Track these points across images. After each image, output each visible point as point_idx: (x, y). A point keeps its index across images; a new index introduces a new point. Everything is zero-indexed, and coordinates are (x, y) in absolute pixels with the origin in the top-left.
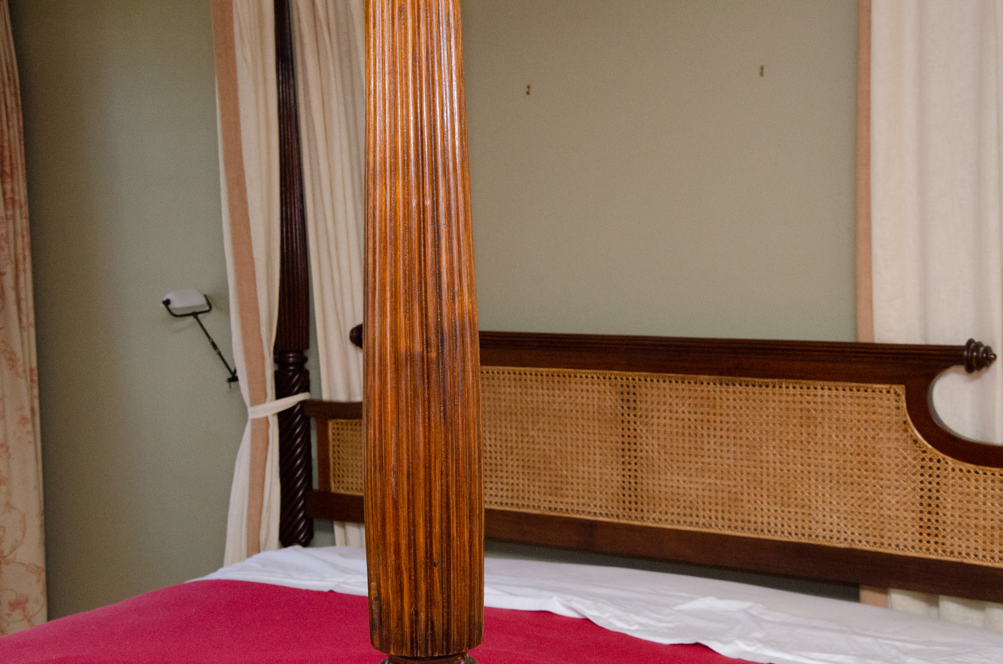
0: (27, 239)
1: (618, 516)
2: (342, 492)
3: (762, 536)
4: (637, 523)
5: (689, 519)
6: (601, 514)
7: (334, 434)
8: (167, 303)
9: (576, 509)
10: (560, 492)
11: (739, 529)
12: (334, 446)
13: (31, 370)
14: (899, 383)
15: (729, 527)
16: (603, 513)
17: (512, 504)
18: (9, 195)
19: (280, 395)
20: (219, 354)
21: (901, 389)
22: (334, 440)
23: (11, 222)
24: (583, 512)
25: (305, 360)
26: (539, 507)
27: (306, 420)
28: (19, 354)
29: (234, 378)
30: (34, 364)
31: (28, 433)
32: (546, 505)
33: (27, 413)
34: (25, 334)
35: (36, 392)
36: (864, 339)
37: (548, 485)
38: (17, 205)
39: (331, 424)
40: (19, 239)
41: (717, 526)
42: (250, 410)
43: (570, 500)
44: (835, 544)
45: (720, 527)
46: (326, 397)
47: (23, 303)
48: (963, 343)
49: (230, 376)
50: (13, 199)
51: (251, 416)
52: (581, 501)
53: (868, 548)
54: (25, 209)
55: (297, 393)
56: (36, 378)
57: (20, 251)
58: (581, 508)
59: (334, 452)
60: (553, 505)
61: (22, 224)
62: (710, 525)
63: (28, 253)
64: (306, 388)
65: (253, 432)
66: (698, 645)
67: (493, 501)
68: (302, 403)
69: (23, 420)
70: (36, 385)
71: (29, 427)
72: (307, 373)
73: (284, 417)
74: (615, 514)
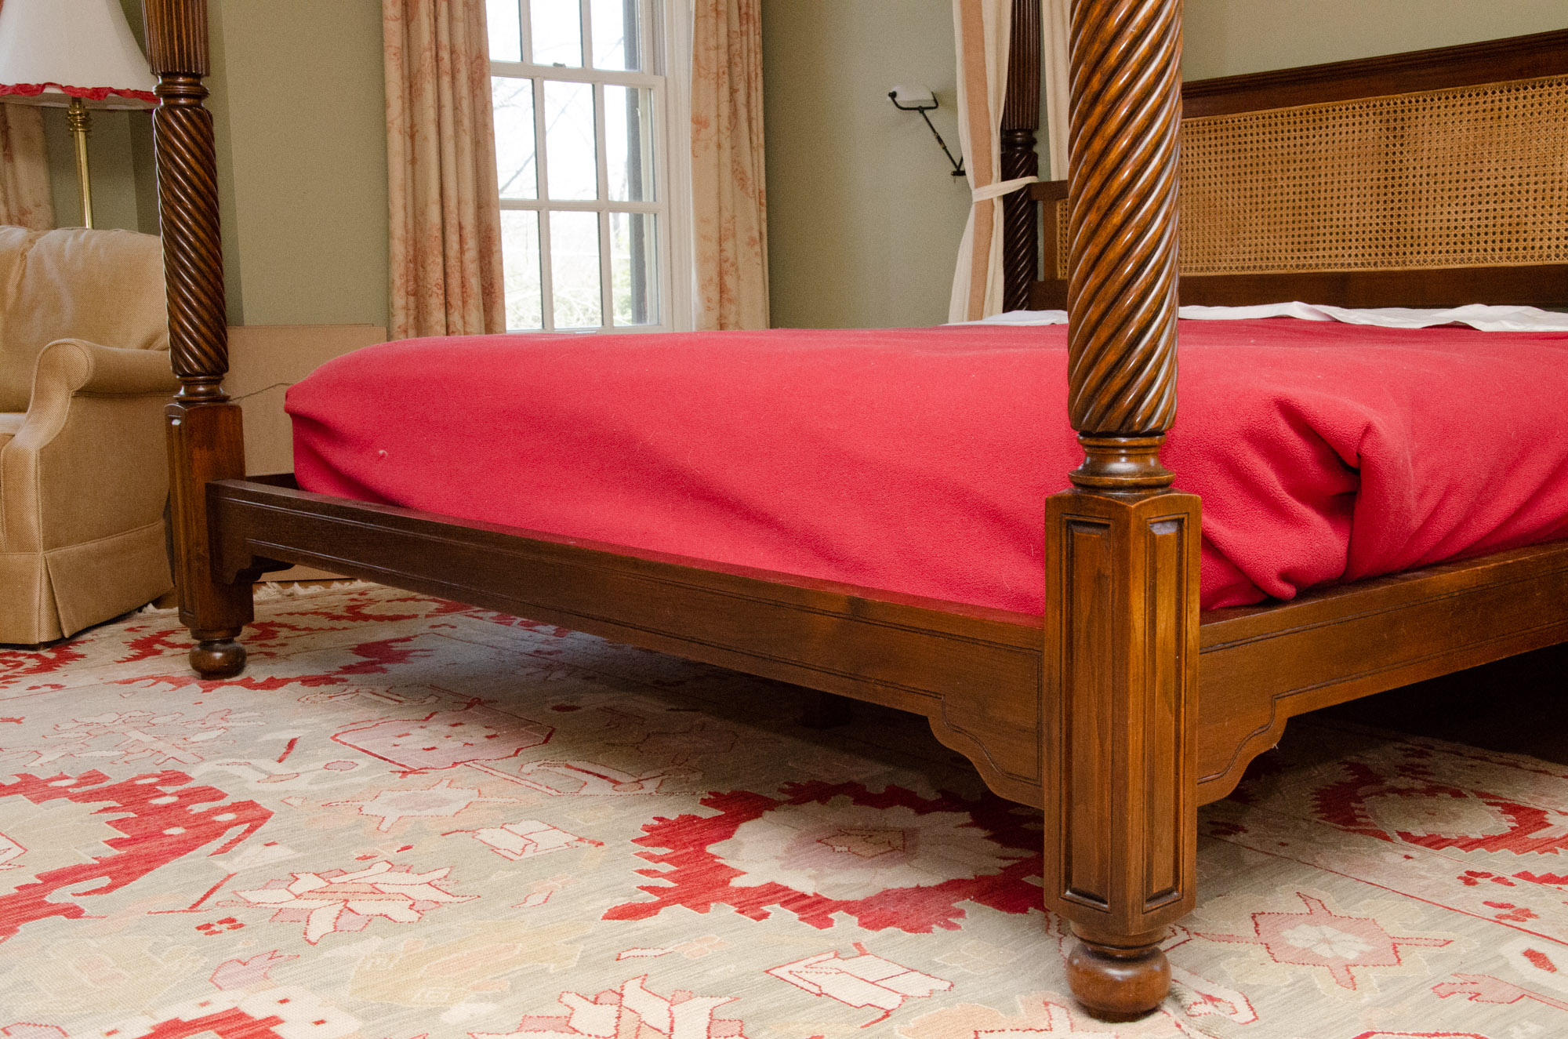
0: (759, 57)
1: (1375, 264)
3: (1548, 262)
4: (1398, 268)
5: (1459, 256)
6: (1356, 264)
7: (1062, 216)
8: (893, 95)
9: (1327, 262)
10: (1309, 246)
11: (1521, 258)
12: (1061, 229)
13: (760, 192)
15: (1508, 258)
16: (1359, 262)
17: (1255, 267)
18: (744, 10)
19: (1006, 176)
20: (945, 148)
22: (1061, 222)
23: (745, 38)
24: (1336, 264)
25: (1034, 142)
26: (1285, 266)
27: (1033, 204)
28: (749, 174)
29: (959, 172)
30: (763, 186)
31: (756, 254)
32: (1294, 263)
33: (756, 235)
34: (755, 154)
35: (764, 215)
37: (1296, 239)
38: (752, 21)
39: (1059, 206)
40: (752, 55)
41: (1493, 258)
42: (974, 192)
43: (1321, 253)
45: (1497, 259)
46: (1054, 178)
47: (754, 123)
49: (955, 169)
50: (747, 14)
51: (975, 199)
52: (1334, 252)
54: (759, 25)
55: (1024, 175)
56: (764, 201)
57: (752, 68)
58: (1333, 261)
59: (1061, 235)
60: (1302, 262)
61: (755, 40)
62: (1486, 260)
63: (759, 71)
64: (1034, 173)
65: (978, 216)
67: (1234, 267)
68: (1029, 186)
69: (751, 242)
70: (764, 208)
71: (757, 248)
72: (1036, 156)
73: (1009, 201)
74: (1372, 262)
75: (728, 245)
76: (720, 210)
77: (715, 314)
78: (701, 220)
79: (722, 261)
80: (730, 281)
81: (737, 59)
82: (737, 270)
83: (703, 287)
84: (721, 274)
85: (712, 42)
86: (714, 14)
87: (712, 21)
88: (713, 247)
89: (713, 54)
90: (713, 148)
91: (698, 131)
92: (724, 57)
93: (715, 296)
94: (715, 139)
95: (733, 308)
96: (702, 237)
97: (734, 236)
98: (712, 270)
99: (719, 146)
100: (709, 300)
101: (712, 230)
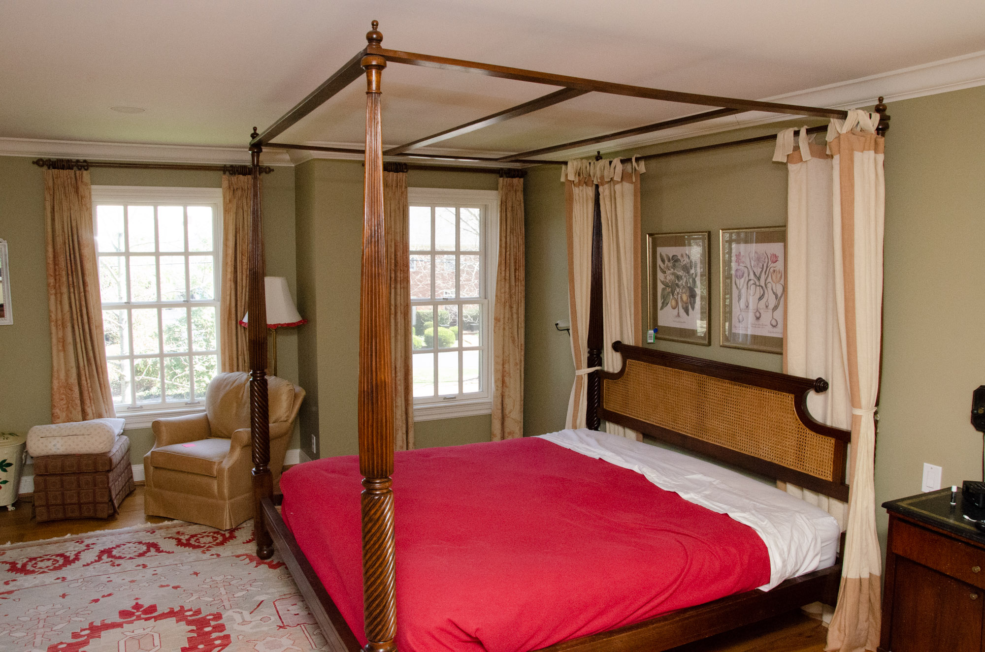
0: (523, 294)
2: (607, 409)
4: (700, 439)
6: (690, 433)
7: (606, 385)
8: (557, 325)
9: (681, 429)
10: (677, 421)
12: (606, 390)
13: (522, 345)
14: (792, 393)
17: (661, 423)
18: (517, 277)
19: (589, 366)
21: (793, 396)
22: (606, 387)
24: (684, 431)
25: (600, 353)
26: (670, 426)
30: (523, 342)
32: (672, 426)
33: (519, 361)
34: (520, 330)
35: (523, 353)
36: (784, 373)
37: (673, 417)
38: (520, 281)
39: (605, 381)
40: (520, 293)
42: (576, 371)
43: (680, 425)
44: (766, 459)
46: (606, 369)
47: (520, 318)
48: (815, 379)
50: (518, 280)
51: (576, 374)
52: (683, 426)
53: (777, 463)
54: (523, 283)
55: (596, 366)
56: (523, 348)
57: (520, 298)
59: (606, 392)
60: (674, 426)
61: (522, 288)
62: (725, 444)
63: (523, 299)
64: (600, 364)
65: (577, 380)
66: (675, 492)
67: (655, 421)
68: (597, 370)
69: (517, 364)
70: (523, 351)
71: (518, 367)
72: (600, 359)
73: (590, 375)
74: (694, 433)
75: (506, 366)
76: (504, 353)
77: (500, 392)
78: (496, 357)
79: (504, 371)
80: (507, 379)
81: (513, 296)
82: (510, 375)
83: (496, 382)
84: (503, 376)
85: (503, 290)
86: (504, 280)
87: (503, 283)
88: (501, 367)
89: (503, 295)
90: (501, 330)
91: (496, 323)
92: (507, 296)
93: (500, 385)
94: (502, 327)
95: (507, 389)
96: (496, 363)
97: (509, 362)
98: (500, 376)
99: (504, 329)
100: (497, 386)
101: (500, 360)
